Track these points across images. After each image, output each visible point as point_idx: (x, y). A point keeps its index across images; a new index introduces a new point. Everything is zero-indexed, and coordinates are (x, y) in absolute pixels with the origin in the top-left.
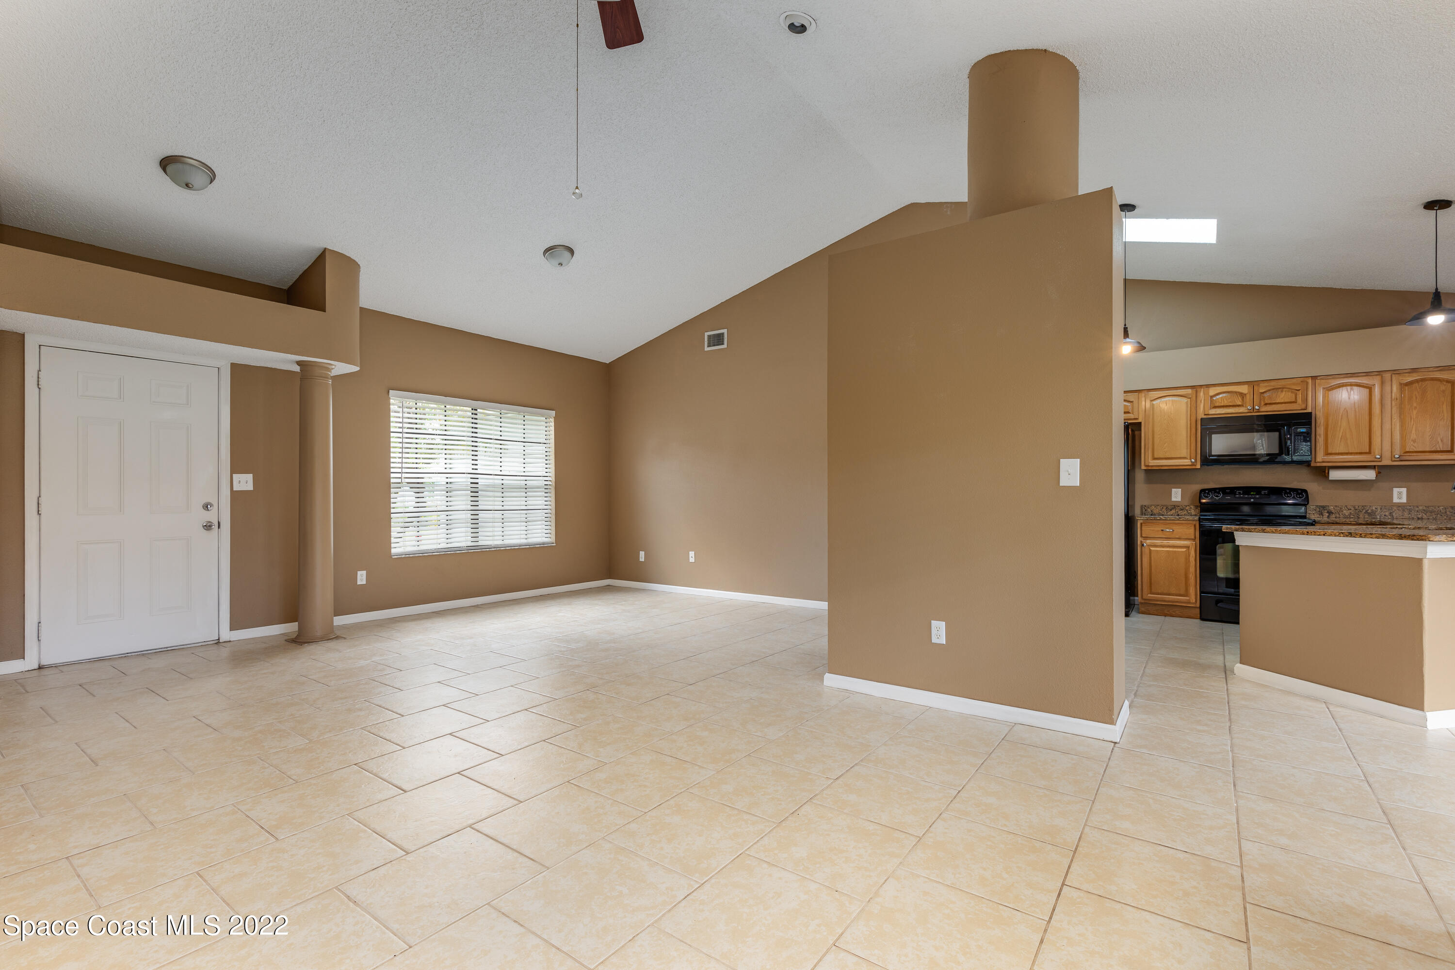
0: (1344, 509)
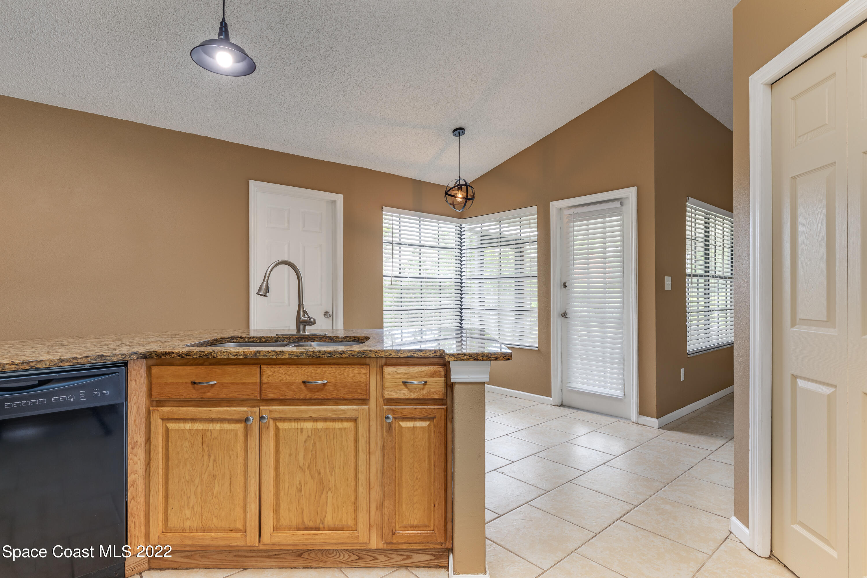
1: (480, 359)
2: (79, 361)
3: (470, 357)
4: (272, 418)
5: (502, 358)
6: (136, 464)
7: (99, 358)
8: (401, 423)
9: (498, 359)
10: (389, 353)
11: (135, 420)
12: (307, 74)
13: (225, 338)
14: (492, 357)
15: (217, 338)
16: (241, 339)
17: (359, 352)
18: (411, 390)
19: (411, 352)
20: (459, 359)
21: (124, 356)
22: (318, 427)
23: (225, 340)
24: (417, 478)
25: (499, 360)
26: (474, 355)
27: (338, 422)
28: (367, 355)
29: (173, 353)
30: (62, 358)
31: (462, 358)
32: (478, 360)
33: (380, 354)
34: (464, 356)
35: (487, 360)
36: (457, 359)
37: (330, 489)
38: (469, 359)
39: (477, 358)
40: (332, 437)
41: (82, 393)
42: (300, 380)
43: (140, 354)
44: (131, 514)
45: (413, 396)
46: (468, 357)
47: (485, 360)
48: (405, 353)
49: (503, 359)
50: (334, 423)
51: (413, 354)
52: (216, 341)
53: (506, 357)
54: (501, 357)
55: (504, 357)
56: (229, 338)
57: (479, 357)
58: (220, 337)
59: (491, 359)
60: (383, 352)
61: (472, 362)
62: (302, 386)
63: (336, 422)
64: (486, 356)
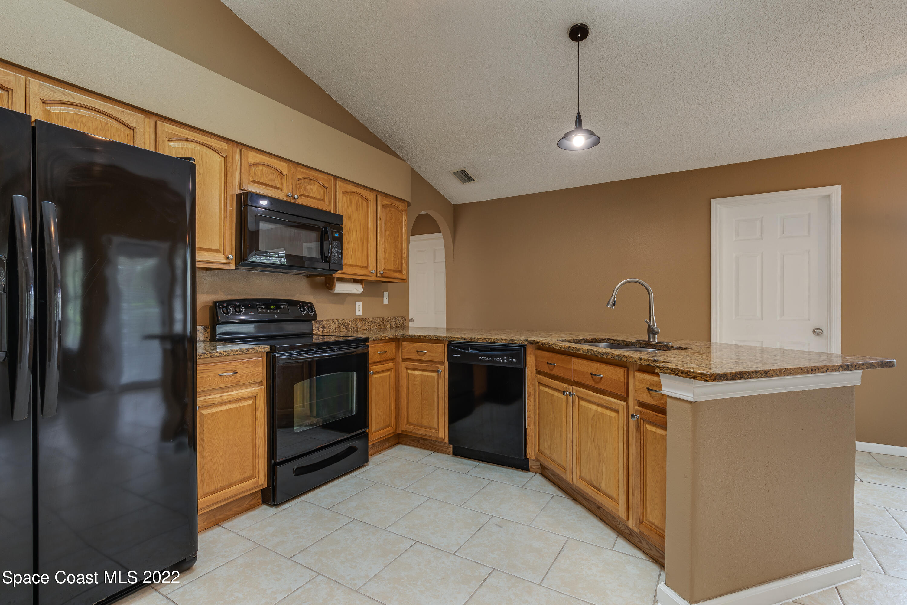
0: (332, 323)
1: (680, 375)
2: (504, 341)
3: (672, 371)
4: (578, 396)
5: (700, 377)
6: (531, 406)
7: (511, 341)
8: (647, 426)
9: (696, 378)
10: (635, 359)
11: (530, 380)
12: (720, 88)
13: (603, 339)
14: (690, 375)
15: (596, 338)
16: (613, 341)
17: (617, 356)
18: (653, 397)
19: (650, 362)
20: (663, 371)
21: (521, 341)
22: (598, 410)
23: (603, 341)
24: (657, 482)
25: (697, 380)
26: (675, 370)
27: (609, 410)
28: (621, 359)
29: (539, 342)
30: (497, 338)
31: (665, 371)
32: (678, 376)
33: (629, 359)
34: (667, 370)
35: (686, 377)
36: (661, 372)
37: (604, 462)
38: (671, 374)
39: (678, 374)
40: (605, 421)
41: (505, 358)
42: (590, 372)
43: (529, 341)
44: (528, 434)
45: (654, 403)
46: (670, 371)
47: (684, 377)
48: (645, 361)
49: (701, 379)
50: (607, 410)
51: (651, 363)
52: (595, 341)
53: (704, 378)
54: (698, 376)
55: (701, 377)
56: (606, 339)
57: (679, 373)
58: (598, 338)
59: (689, 377)
60: (631, 358)
61: (673, 376)
62: (590, 376)
63: (608, 410)
64: (686, 373)
